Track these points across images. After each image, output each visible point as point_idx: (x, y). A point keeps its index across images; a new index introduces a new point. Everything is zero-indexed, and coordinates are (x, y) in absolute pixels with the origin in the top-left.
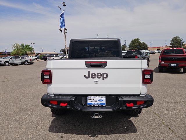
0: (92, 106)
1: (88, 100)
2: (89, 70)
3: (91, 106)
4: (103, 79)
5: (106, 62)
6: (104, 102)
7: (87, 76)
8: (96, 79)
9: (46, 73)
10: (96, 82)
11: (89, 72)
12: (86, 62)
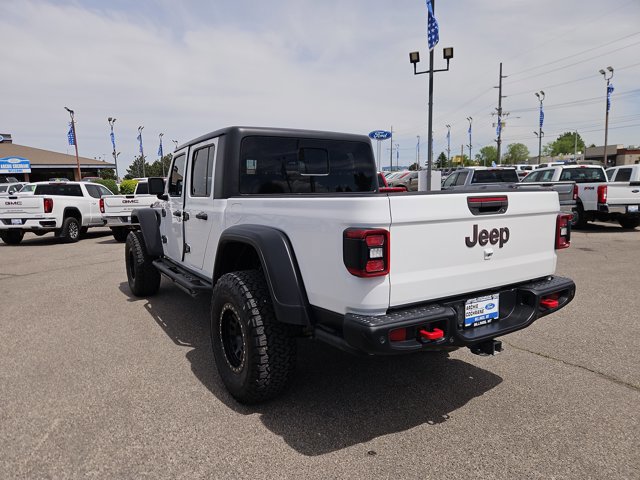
0: (475, 325)
1: (467, 311)
2: (475, 223)
3: (472, 327)
4: (501, 246)
5: (506, 197)
6: (496, 309)
7: (472, 240)
8: (489, 248)
9: (373, 240)
10: (489, 255)
11: (475, 227)
12: (469, 199)
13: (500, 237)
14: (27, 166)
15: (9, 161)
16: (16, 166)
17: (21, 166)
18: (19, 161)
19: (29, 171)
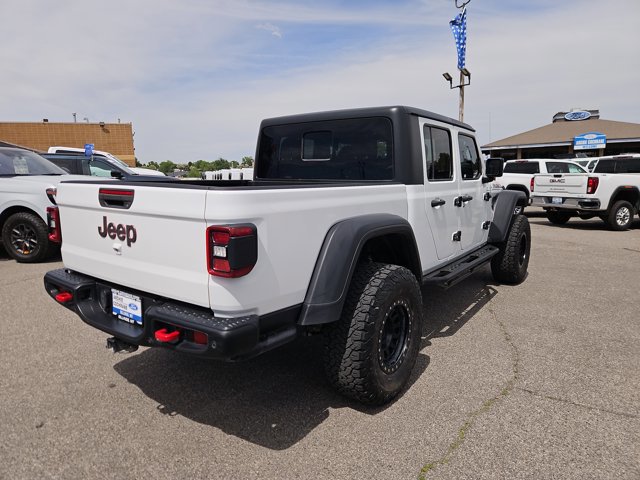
0: (119, 317)
1: (114, 300)
4: (129, 245)
7: (103, 230)
8: (117, 243)
10: (117, 250)
11: (105, 218)
12: (101, 190)
13: (127, 234)
14: (602, 141)
15: (585, 137)
16: (591, 142)
17: (596, 141)
18: (595, 136)
19: (604, 146)
